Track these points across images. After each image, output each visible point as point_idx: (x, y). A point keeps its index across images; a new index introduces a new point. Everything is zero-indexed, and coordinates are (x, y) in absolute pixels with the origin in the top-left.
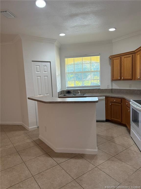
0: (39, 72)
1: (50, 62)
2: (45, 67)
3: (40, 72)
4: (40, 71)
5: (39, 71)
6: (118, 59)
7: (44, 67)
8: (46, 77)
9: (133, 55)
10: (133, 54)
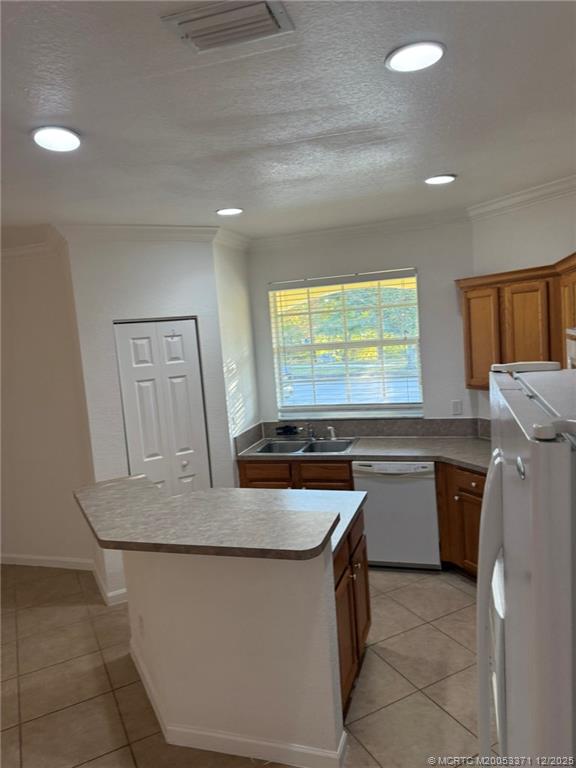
0: (147, 362)
1: (195, 318)
2: (176, 339)
3: (152, 362)
4: (152, 357)
5: (148, 358)
6: (489, 296)
7: (169, 339)
8: (179, 380)
9: (548, 284)
10: (550, 279)
